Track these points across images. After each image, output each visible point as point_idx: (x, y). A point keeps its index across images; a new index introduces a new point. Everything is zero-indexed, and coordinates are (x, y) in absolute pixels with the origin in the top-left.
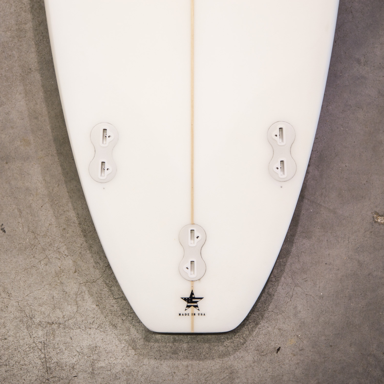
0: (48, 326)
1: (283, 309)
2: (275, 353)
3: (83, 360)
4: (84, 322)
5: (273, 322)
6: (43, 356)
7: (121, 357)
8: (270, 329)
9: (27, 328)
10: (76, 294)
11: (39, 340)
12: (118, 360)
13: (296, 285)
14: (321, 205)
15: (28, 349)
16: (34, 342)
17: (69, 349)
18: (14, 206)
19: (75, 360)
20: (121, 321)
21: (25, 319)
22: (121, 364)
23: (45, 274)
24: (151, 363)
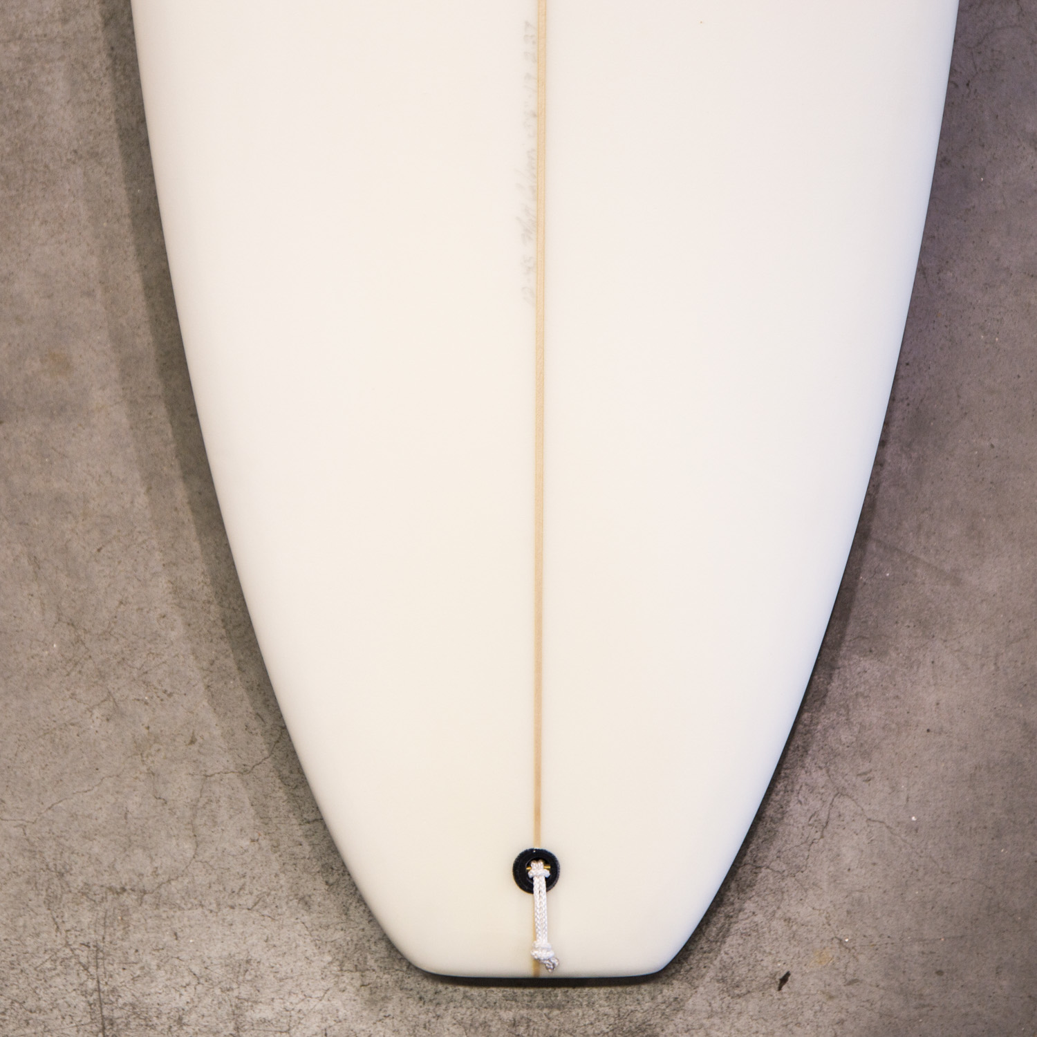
0: (110, 897)
1: (799, 861)
2: (773, 991)
3: (208, 1000)
4: (215, 888)
5: (770, 898)
6: (91, 985)
7: (320, 994)
8: (759, 918)
9: (48, 903)
10: (194, 807)
11: (81, 939)
12: (313, 1002)
13: (840, 793)
14: (917, 559)
15: (48, 965)
16: (67, 945)
17: (168, 967)
18: (19, 548)
19: (186, 998)
20: (324, 887)
21: (44, 877)
22: (320, 1012)
23: (104, 745)
24: (408, 1011)
